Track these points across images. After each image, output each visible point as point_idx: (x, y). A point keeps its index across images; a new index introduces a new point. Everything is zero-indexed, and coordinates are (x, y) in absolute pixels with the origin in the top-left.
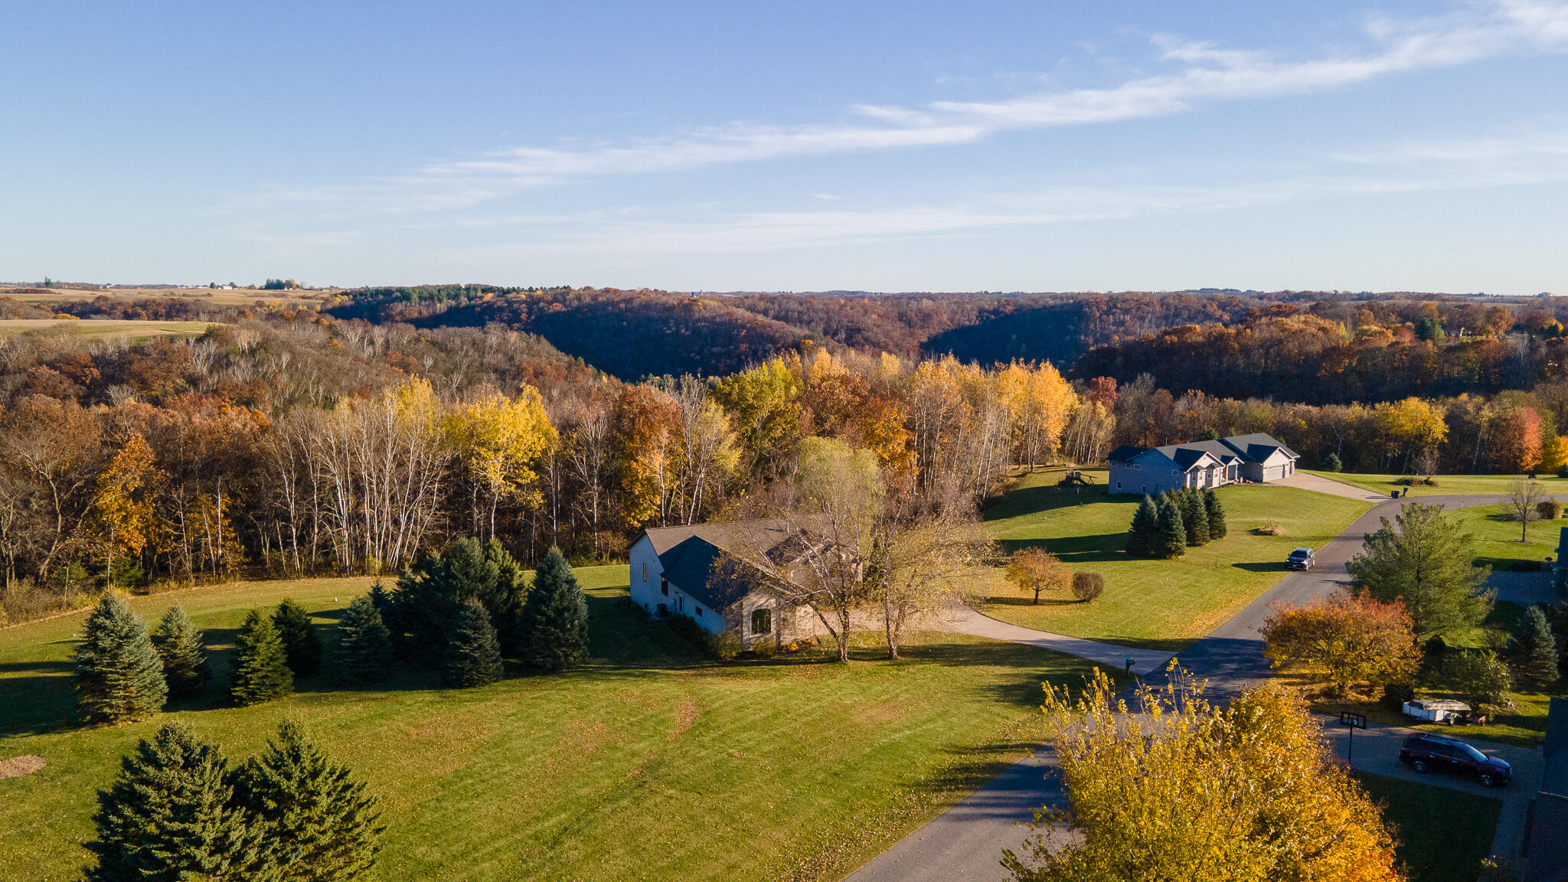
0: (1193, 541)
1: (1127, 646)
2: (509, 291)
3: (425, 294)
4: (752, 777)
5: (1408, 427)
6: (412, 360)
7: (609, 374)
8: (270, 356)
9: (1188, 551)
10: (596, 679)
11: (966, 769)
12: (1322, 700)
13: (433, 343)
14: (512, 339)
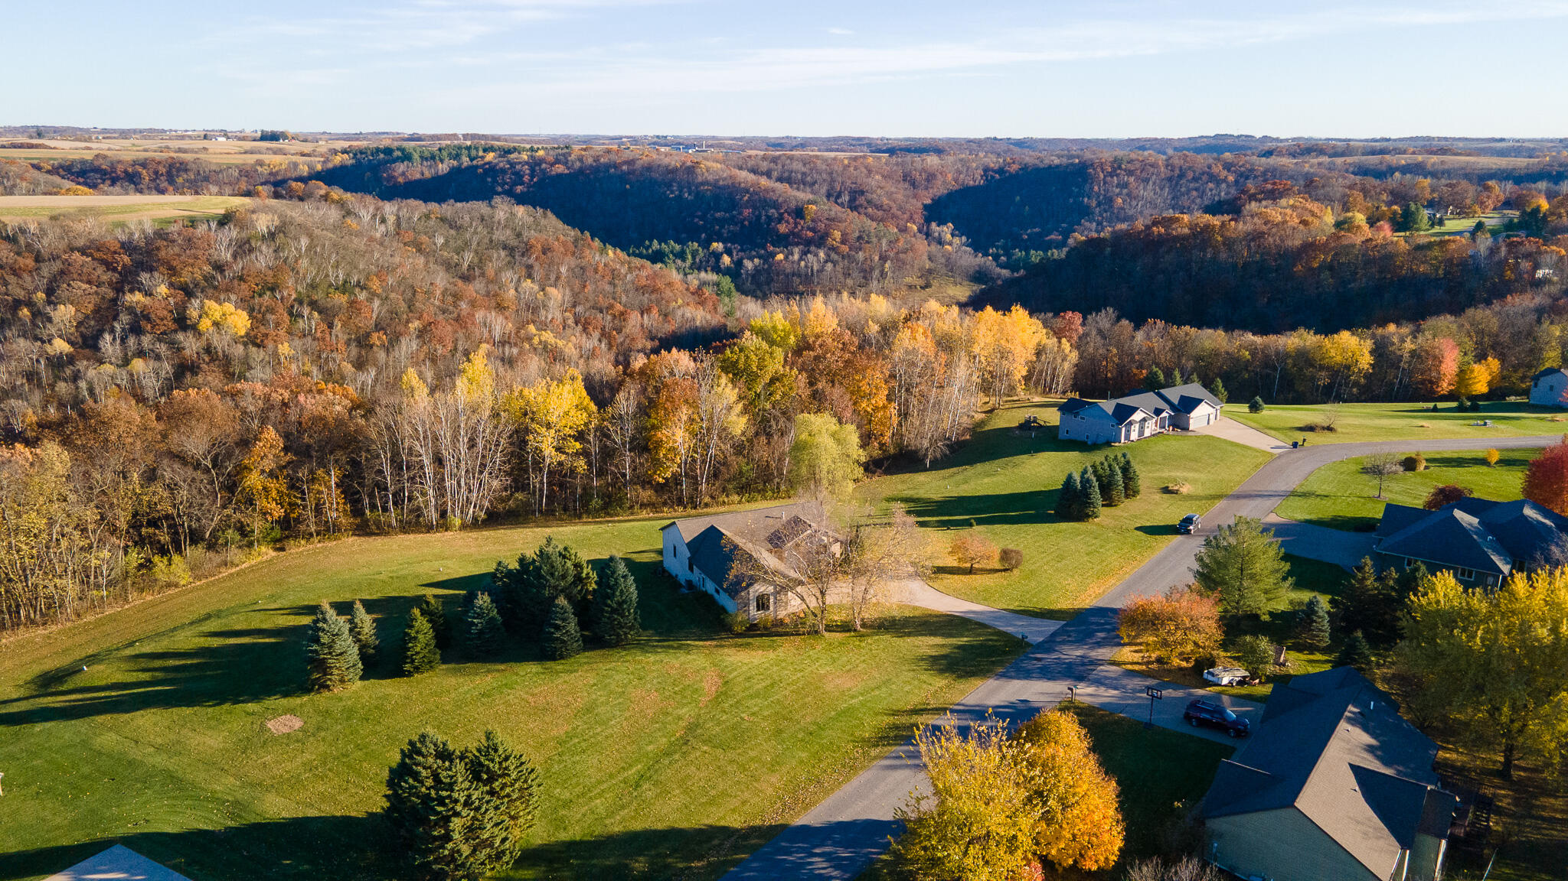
0: (1109, 502)
1: (1031, 615)
2: (509, 152)
3: (426, 154)
4: (756, 737)
5: (1339, 359)
6: (424, 238)
7: (614, 246)
8: (290, 241)
9: (1104, 512)
10: (647, 652)
11: (897, 727)
12: (1155, 666)
13: (443, 220)
14: (520, 215)
